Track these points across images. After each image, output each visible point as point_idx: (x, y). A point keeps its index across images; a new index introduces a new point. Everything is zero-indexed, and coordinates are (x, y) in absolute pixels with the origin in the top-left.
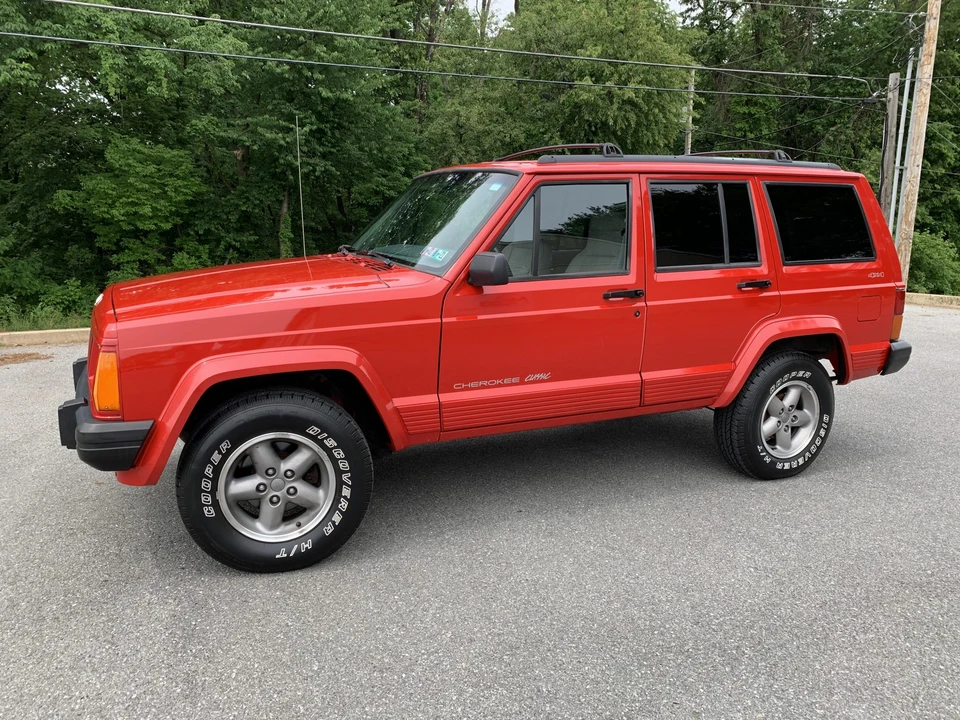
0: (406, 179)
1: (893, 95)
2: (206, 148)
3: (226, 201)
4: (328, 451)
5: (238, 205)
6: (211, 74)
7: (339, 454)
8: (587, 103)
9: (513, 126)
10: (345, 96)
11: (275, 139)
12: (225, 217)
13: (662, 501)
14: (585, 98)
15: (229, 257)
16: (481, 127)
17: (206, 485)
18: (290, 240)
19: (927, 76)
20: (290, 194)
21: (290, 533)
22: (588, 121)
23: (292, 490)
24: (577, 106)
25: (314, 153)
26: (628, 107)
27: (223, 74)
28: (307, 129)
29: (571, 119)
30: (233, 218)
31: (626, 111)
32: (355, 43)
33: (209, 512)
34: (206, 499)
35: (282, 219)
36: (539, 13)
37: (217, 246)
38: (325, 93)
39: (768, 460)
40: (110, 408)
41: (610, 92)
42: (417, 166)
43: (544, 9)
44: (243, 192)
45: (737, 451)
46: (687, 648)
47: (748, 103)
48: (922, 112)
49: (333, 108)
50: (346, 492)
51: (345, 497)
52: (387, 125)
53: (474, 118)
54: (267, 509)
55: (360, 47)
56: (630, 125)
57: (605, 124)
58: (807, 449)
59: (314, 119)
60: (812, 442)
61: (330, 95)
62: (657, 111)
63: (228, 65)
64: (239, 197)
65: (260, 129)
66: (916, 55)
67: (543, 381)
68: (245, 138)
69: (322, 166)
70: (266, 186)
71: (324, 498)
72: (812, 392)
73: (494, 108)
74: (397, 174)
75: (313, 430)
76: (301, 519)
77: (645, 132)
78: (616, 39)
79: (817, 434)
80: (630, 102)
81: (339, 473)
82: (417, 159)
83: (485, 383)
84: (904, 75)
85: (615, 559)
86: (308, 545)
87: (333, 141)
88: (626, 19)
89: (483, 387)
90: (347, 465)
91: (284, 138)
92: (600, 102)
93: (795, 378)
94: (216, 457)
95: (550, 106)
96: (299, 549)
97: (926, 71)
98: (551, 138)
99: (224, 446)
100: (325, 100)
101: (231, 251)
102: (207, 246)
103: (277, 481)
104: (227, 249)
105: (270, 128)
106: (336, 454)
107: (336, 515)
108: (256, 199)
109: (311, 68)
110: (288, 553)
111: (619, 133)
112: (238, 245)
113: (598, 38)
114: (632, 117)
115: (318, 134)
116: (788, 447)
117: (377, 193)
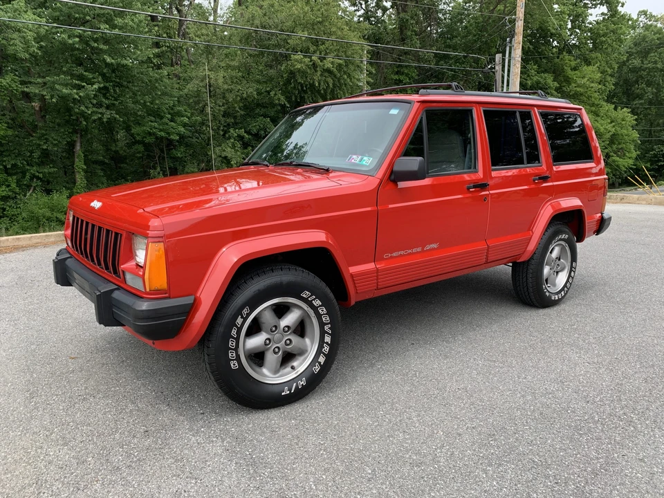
0: (172, 123)
1: (498, 68)
2: (11, 101)
3: (29, 142)
4: (315, 309)
5: (39, 145)
6: (17, 42)
7: (323, 311)
8: (299, 70)
9: (247, 86)
10: (124, 62)
11: (71, 94)
12: (29, 154)
13: (495, 327)
14: (299, 67)
15: (34, 185)
16: (226, 87)
17: (232, 344)
18: (83, 170)
19: (518, 56)
20: (81, 136)
21: (287, 375)
22: (300, 83)
23: (288, 342)
24: (292, 74)
25: (101, 104)
26: (326, 74)
27: (26, 42)
28: (96, 86)
29: (288, 82)
30: (36, 155)
31: (325, 76)
32: (131, 23)
33: (234, 365)
34: (232, 355)
35: (76, 155)
36: (261, 7)
37: (24, 177)
38: (109, 60)
39: (547, 294)
40: (159, 288)
41: (314, 64)
42: (179, 114)
43: (265, 4)
44: (43, 135)
45: (531, 290)
46: (596, 419)
47: (397, 73)
48: (516, 78)
49: (113, 71)
50: (328, 339)
51: (327, 343)
52: (157, 85)
53: (221, 81)
54: (272, 358)
55: (136, 27)
56: (328, 85)
57: (312, 85)
58: (565, 286)
59: (100, 79)
60: (568, 281)
61: (113, 61)
62: (346, 77)
63: (30, 35)
64: (39, 138)
65: (57, 87)
66: (511, 42)
67: (435, 249)
68: (45, 93)
69: (107, 115)
70: (63, 130)
71: (311, 346)
72: (567, 248)
73: (234, 73)
74: (165, 120)
75: (306, 294)
76: (295, 364)
77: (339, 91)
78: (316, 27)
79: (570, 276)
80: (328, 71)
81: (322, 325)
82: (180, 108)
83: (402, 253)
84: (504, 55)
85: (501, 368)
86: (303, 382)
87: (115, 96)
88: (322, 14)
89: (401, 256)
90: (328, 318)
91: (77, 94)
92: (309, 71)
93: (561, 240)
94: (239, 320)
95: (272, 72)
96: (297, 387)
97: (518, 53)
98: (275, 94)
99: (245, 311)
100: (107, 65)
101: (35, 180)
102: (15, 177)
103: (277, 336)
104: (32, 179)
105: (66, 85)
106: (320, 311)
107: (321, 357)
108: (55, 140)
109: (96, 40)
110: (290, 390)
111: (322, 92)
112: (41, 175)
113: (305, 27)
114: (330, 81)
115: (103, 91)
116: (554, 285)
117: (150, 134)
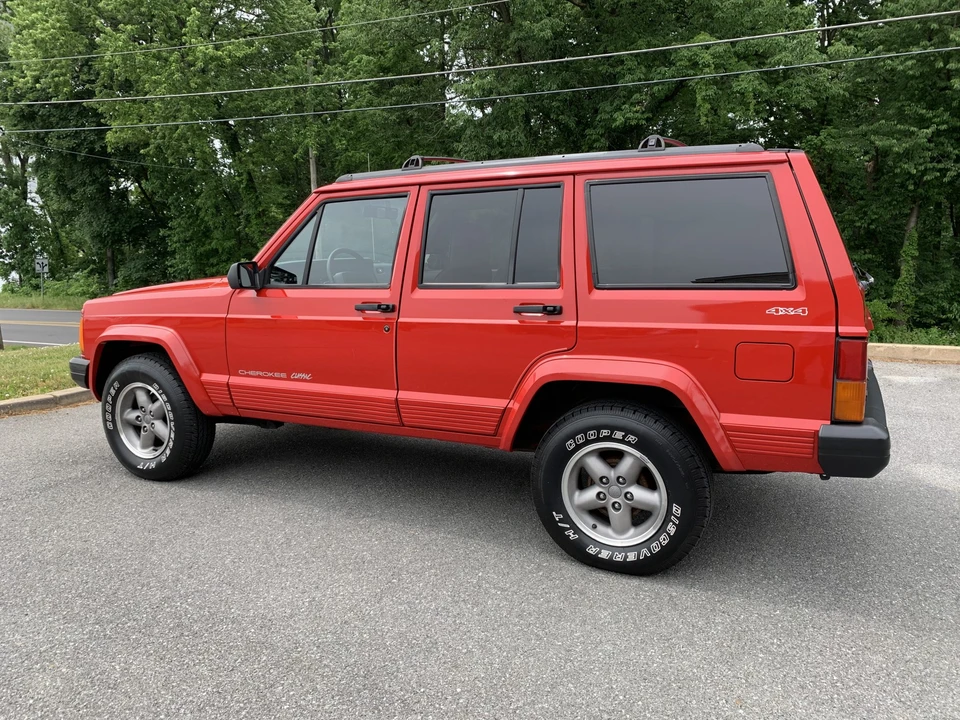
4: (165, 403)
7: (168, 407)
17: (108, 408)
21: (149, 454)
23: (153, 425)
33: (110, 426)
34: (108, 417)
35: (906, 236)
39: (573, 536)
50: (173, 435)
51: (172, 439)
59: (945, 117)
60: (655, 537)
67: (305, 381)
72: (650, 466)
75: (156, 386)
79: (663, 528)
81: (170, 421)
86: (153, 465)
89: (259, 377)
90: (172, 416)
93: (611, 439)
94: (113, 391)
96: (149, 466)
99: (116, 385)
103: (147, 417)
107: (168, 450)
108: (875, 213)
110: (144, 466)
